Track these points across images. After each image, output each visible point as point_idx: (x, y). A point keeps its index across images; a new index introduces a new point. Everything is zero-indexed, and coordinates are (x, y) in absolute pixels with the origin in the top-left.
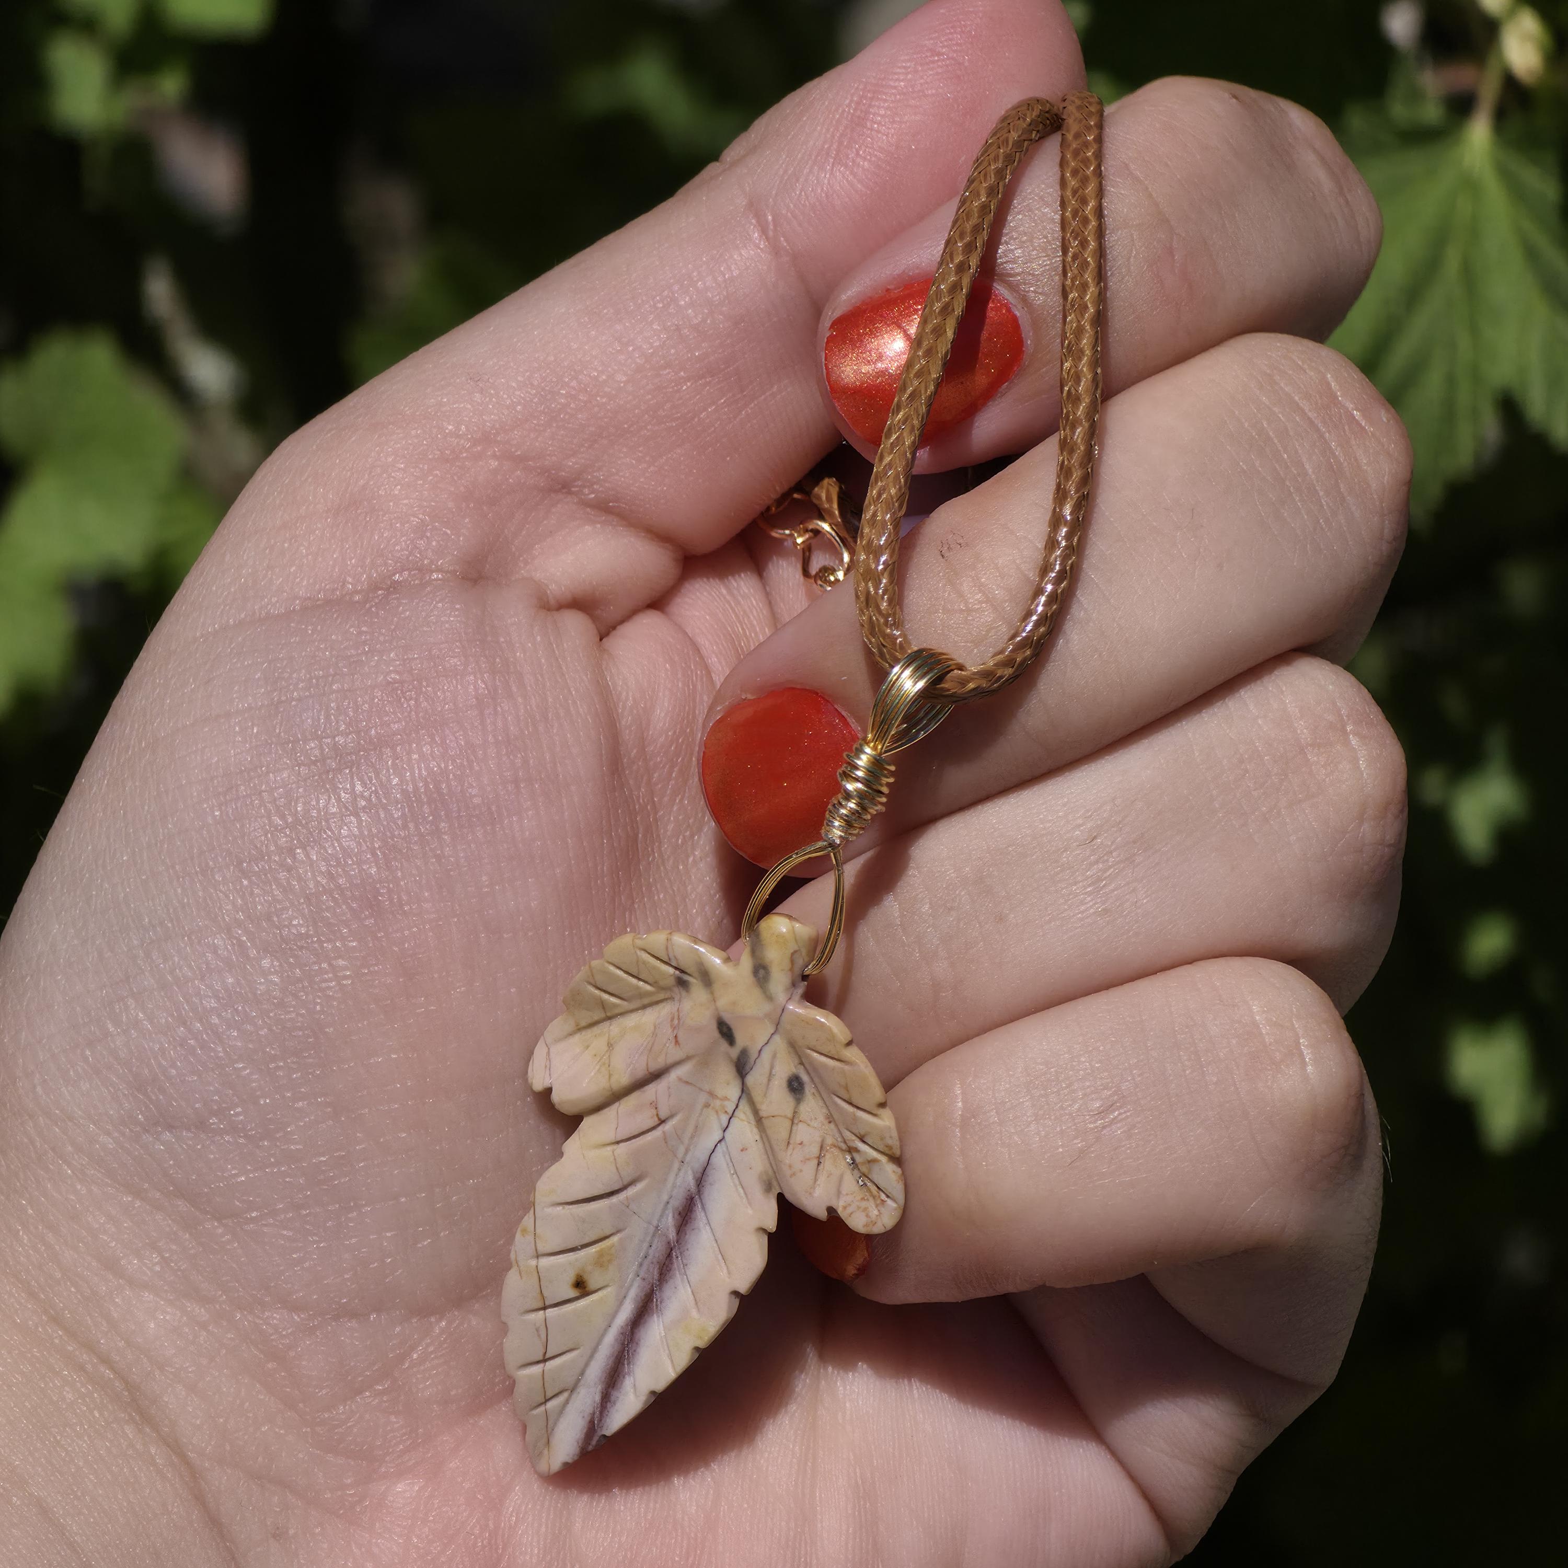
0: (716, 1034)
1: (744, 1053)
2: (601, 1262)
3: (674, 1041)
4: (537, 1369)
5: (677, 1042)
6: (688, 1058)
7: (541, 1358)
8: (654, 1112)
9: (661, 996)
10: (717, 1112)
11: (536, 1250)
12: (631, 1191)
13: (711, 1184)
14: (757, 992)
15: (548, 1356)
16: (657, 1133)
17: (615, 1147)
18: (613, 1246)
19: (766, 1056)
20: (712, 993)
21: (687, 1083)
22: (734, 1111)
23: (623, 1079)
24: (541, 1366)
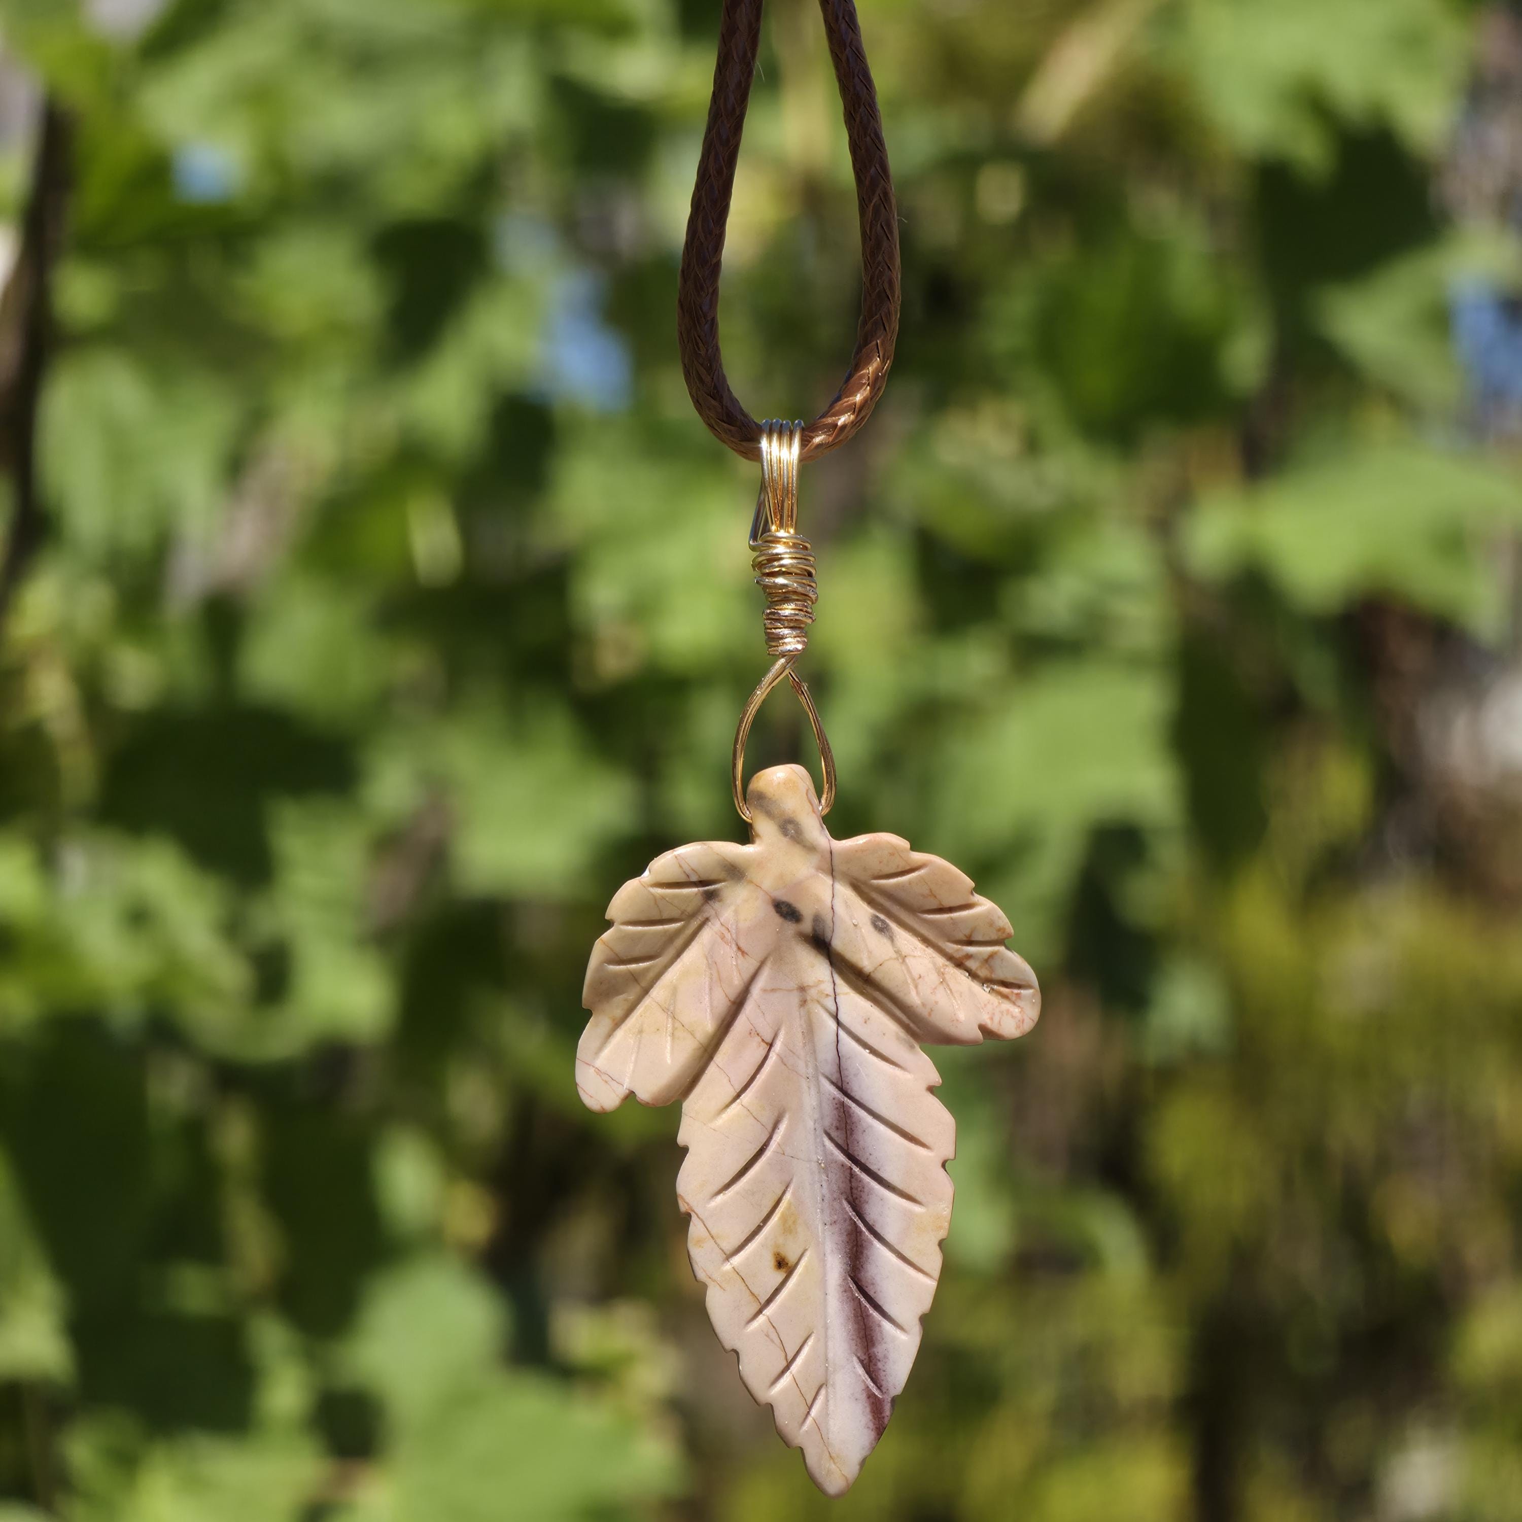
0: (777, 919)
1: (817, 919)
2: (788, 1228)
3: (739, 954)
4: (786, 1379)
5: (743, 953)
6: (762, 964)
7: (785, 1364)
8: (758, 1039)
9: (695, 924)
10: (818, 1002)
11: (723, 1251)
12: (777, 1137)
13: (856, 1075)
14: (797, 851)
15: (790, 1358)
16: (773, 1058)
17: (738, 1101)
18: (790, 1204)
19: (840, 909)
20: (751, 882)
21: (773, 990)
22: (834, 990)
23: (708, 1026)
24: (788, 1373)
